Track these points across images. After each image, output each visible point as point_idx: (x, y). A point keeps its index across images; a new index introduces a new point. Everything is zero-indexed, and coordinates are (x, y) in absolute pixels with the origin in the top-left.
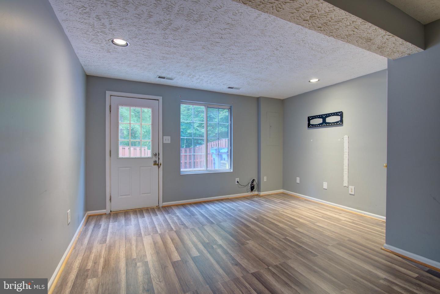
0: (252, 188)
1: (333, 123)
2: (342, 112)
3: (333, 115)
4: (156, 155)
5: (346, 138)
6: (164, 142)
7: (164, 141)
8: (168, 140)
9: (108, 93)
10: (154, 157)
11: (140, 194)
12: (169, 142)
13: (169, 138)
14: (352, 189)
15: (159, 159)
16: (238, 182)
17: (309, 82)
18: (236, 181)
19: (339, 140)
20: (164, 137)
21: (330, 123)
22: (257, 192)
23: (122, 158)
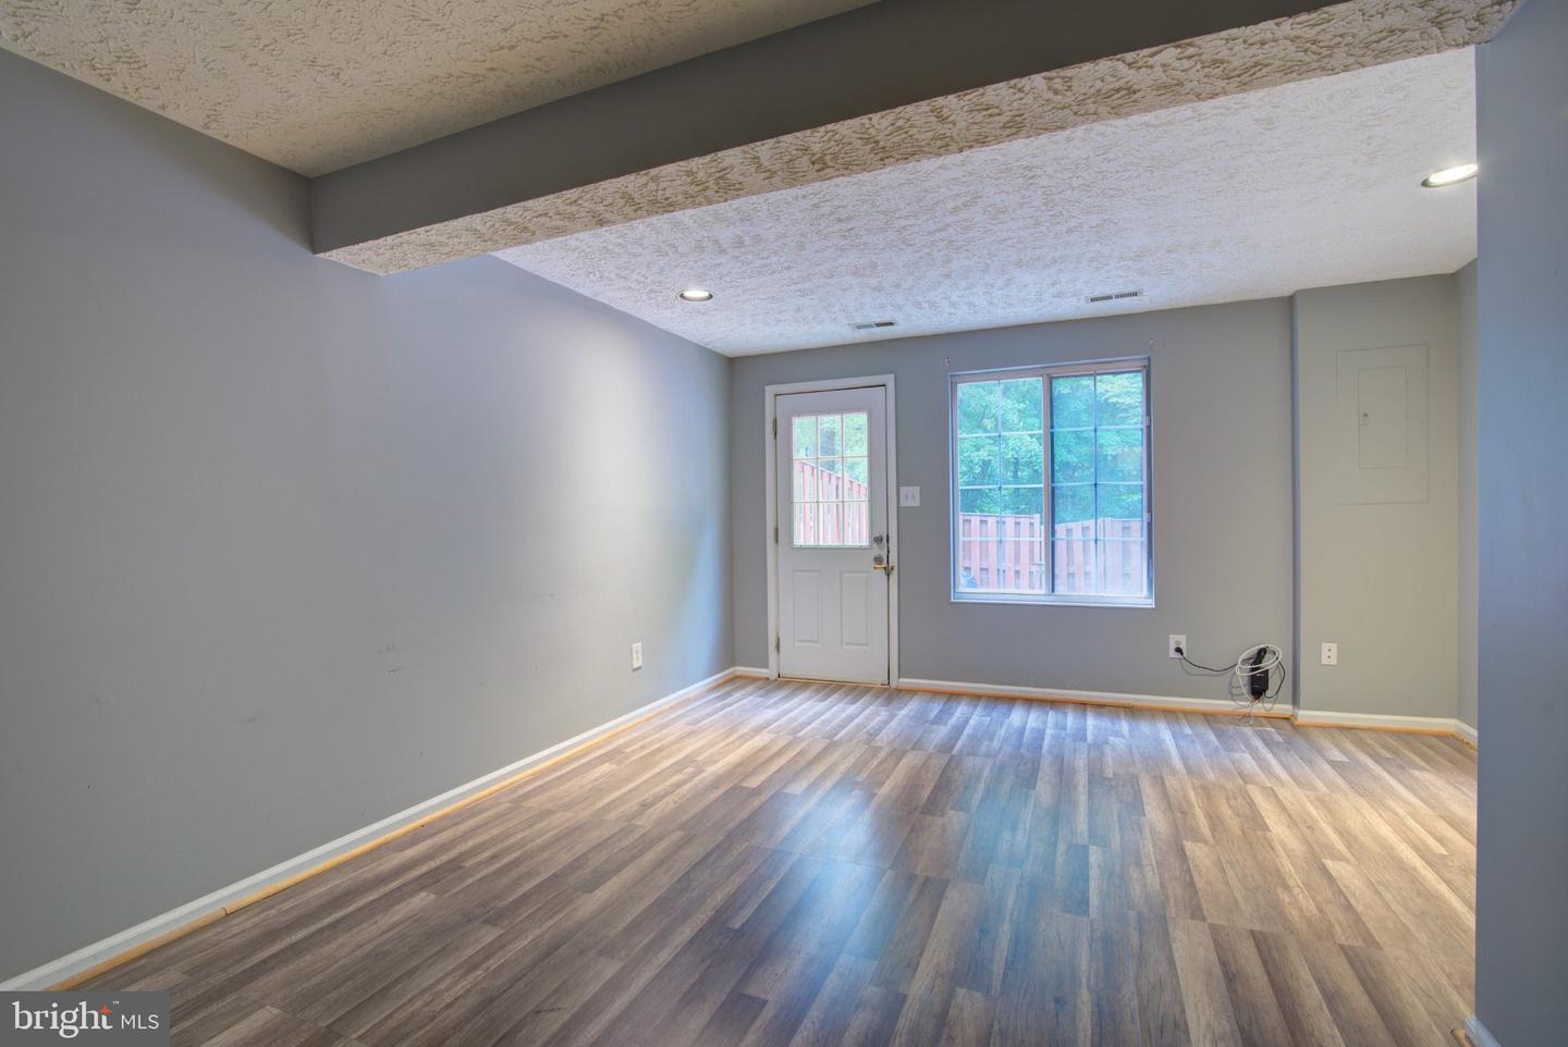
0: (1258, 687)
4: (878, 540)
6: (902, 504)
7: (901, 497)
8: (912, 496)
9: (770, 390)
10: (875, 545)
11: (842, 644)
12: (917, 503)
13: (916, 490)
15: (888, 552)
16: (1179, 650)
18: (1172, 647)
20: (901, 488)
22: (1290, 707)
23: (801, 548)
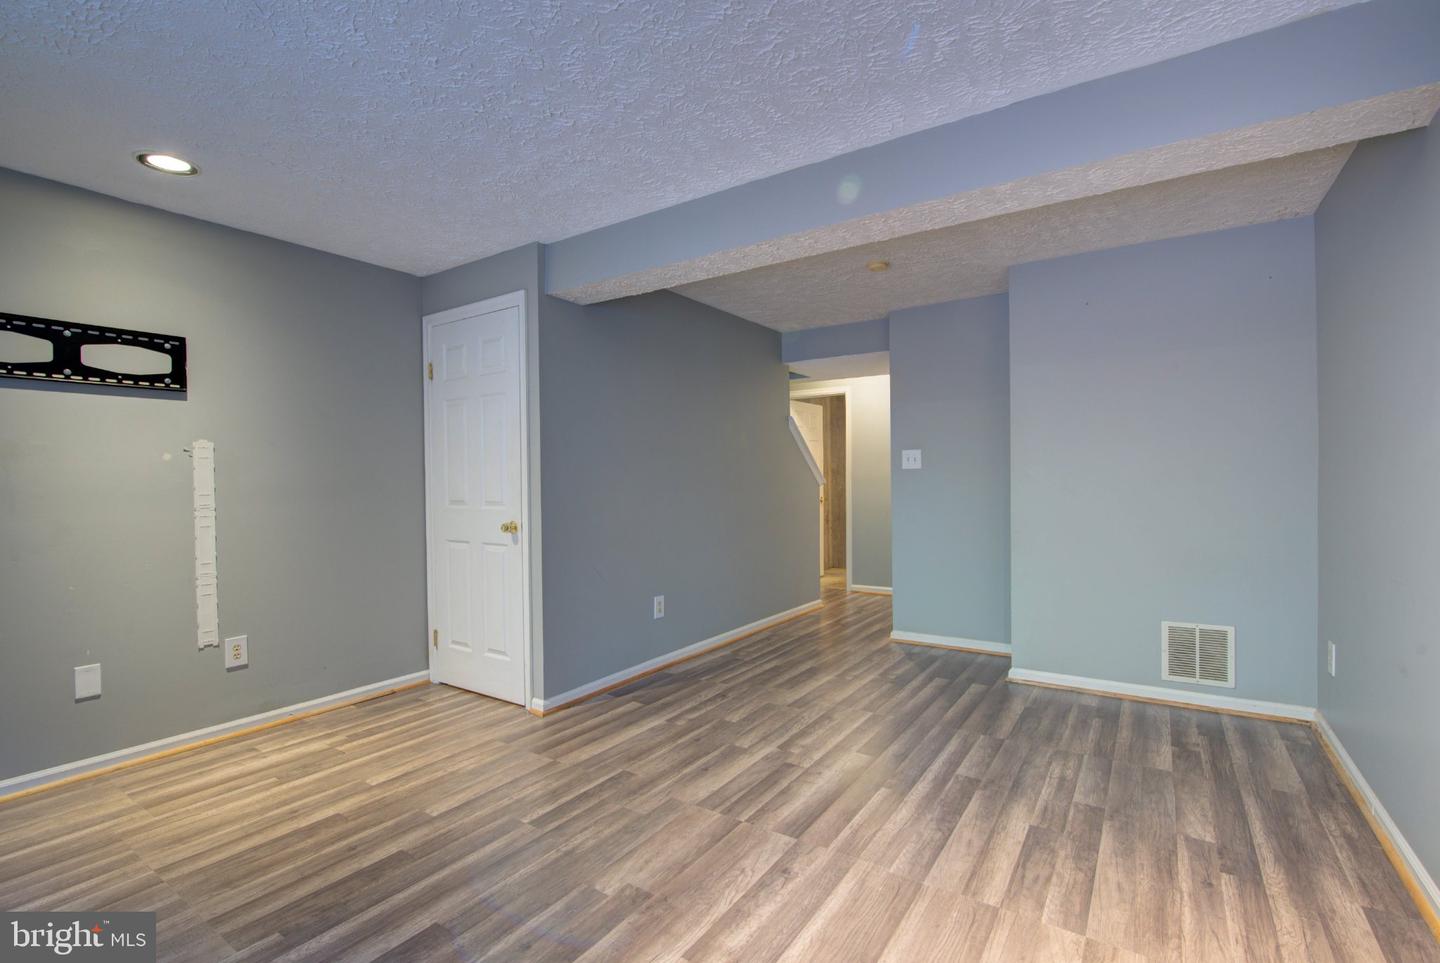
1: (127, 377)
2: (182, 341)
3: (126, 342)
5: (204, 453)
14: (236, 649)
17: (142, 159)
19: (167, 457)
21: (113, 375)
